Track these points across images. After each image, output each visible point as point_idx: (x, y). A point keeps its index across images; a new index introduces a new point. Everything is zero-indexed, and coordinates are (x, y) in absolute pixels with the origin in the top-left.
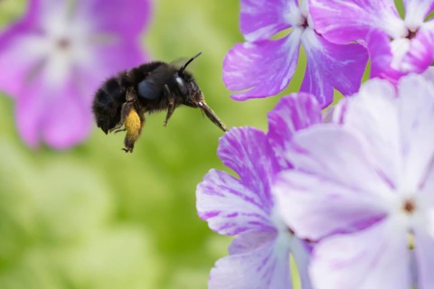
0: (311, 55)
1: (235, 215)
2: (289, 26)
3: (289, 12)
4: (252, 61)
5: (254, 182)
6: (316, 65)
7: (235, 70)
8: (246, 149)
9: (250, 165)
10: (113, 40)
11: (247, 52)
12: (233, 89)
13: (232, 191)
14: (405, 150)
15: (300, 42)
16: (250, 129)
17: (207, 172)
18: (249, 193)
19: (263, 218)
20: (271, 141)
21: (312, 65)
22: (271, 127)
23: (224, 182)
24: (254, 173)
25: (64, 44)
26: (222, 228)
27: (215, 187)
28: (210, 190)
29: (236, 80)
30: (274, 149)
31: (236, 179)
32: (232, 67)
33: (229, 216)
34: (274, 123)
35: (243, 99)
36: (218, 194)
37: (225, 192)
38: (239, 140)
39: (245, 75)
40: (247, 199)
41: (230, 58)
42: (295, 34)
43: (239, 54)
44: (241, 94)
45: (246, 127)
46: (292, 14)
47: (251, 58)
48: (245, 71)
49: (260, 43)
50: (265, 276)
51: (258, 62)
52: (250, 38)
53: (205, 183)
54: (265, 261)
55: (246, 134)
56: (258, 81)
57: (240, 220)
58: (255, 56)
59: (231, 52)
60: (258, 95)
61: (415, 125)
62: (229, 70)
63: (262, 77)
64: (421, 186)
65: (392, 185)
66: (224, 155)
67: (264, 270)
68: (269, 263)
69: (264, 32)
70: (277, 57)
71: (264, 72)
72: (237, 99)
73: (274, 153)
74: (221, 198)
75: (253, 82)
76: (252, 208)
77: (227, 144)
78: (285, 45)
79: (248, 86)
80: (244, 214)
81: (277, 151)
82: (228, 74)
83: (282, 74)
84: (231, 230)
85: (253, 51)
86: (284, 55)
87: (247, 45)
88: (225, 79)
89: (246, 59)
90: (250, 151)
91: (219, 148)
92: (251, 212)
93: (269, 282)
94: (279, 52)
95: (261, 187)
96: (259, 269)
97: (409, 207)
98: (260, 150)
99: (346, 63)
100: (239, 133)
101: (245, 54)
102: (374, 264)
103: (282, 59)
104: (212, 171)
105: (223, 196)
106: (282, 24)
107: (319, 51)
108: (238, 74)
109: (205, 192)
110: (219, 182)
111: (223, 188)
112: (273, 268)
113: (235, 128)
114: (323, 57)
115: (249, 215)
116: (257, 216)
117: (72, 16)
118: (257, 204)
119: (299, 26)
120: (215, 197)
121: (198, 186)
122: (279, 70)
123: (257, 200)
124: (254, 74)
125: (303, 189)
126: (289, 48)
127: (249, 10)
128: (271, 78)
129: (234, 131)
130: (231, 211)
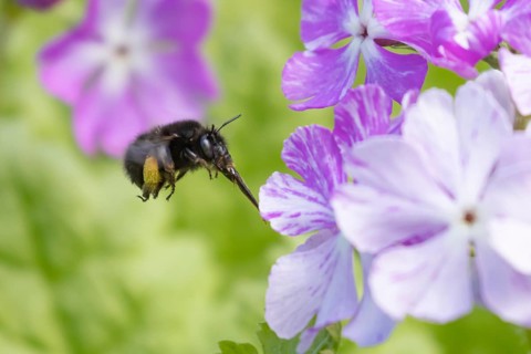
0: (370, 65)
1: (298, 215)
2: (349, 35)
3: (349, 21)
4: (311, 70)
5: (318, 182)
6: (375, 75)
7: (294, 79)
8: (311, 148)
9: (315, 165)
10: (172, 48)
11: (307, 61)
12: (292, 98)
13: (296, 193)
14: (464, 161)
15: (360, 52)
16: (316, 127)
17: (270, 175)
18: (313, 194)
19: (327, 215)
20: (336, 138)
21: (371, 75)
22: (337, 123)
23: (287, 184)
24: (318, 173)
25: (122, 51)
26: (284, 229)
27: (279, 190)
28: (273, 193)
29: (295, 90)
30: (340, 146)
31: (300, 181)
32: (292, 76)
33: (292, 216)
34: (341, 119)
35: (302, 109)
36: (281, 196)
37: (289, 195)
38: (304, 140)
39: (305, 84)
40: (311, 199)
41: (290, 67)
42: (355, 44)
43: (298, 63)
44: (299, 104)
45: (312, 125)
46: (352, 23)
47: (310, 67)
48: (304, 80)
49: (320, 52)
50: (326, 272)
51: (317, 71)
52: (311, 46)
53: (268, 185)
54: (327, 258)
55: (311, 133)
56: (317, 91)
57: (303, 220)
58: (315, 65)
59: (291, 61)
60: (317, 105)
61: (475, 134)
62: (288, 79)
63: (321, 86)
64: (481, 197)
65: (451, 196)
66: (288, 158)
67: (325, 267)
68: (332, 259)
69: (324, 41)
70: (336, 66)
71: (325, 81)
72: (295, 109)
73: (339, 150)
74: (284, 200)
75: (313, 92)
76: (316, 207)
77: (292, 146)
78: (346, 54)
79: (307, 96)
80: (307, 214)
81: (343, 149)
82: (287, 83)
83: (341, 83)
84: (294, 230)
85: (313, 60)
86: (343, 65)
87: (307, 54)
88: (284, 89)
89: (305, 67)
90: (315, 151)
91: (284, 151)
92: (314, 211)
93: (330, 279)
94: (338, 61)
95: (326, 185)
96: (321, 266)
97: (469, 218)
98: (325, 149)
99: (405, 74)
100: (304, 132)
101: (304, 63)
102: (435, 276)
103: (342, 69)
104: (276, 174)
105: (286, 198)
106: (342, 33)
107: (378, 61)
108: (297, 83)
109: (268, 194)
110: (282, 185)
111: (286, 190)
112: (335, 263)
113: (300, 128)
114: (382, 68)
115: (313, 214)
116: (320, 213)
117: (130, 23)
118: (321, 203)
119: (359, 35)
120: (278, 199)
121: (261, 189)
122: (338, 80)
123: (321, 198)
124: (313, 84)
125: (362, 202)
126: (349, 58)
127: (310, 18)
128: (331, 87)
129: (299, 131)
130: (294, 212)
